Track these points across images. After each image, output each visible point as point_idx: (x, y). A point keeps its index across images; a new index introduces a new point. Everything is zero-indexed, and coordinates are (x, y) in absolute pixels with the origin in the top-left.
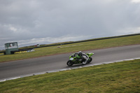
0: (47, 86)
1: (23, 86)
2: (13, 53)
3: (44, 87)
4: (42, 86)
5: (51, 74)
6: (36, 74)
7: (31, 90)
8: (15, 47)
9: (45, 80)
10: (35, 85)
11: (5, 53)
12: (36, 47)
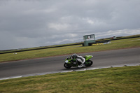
0: (127, 80)
1: (102, 77)
2: (90, 44)
3: (124, 80)
4: (122, 79)
5: (130, 67)
6: (114, 67)
7: (110, 82)
8: (92, 39)
9: (124, 73)
10: (113, 78)
11: (83, 44)
12: (112, 39)
